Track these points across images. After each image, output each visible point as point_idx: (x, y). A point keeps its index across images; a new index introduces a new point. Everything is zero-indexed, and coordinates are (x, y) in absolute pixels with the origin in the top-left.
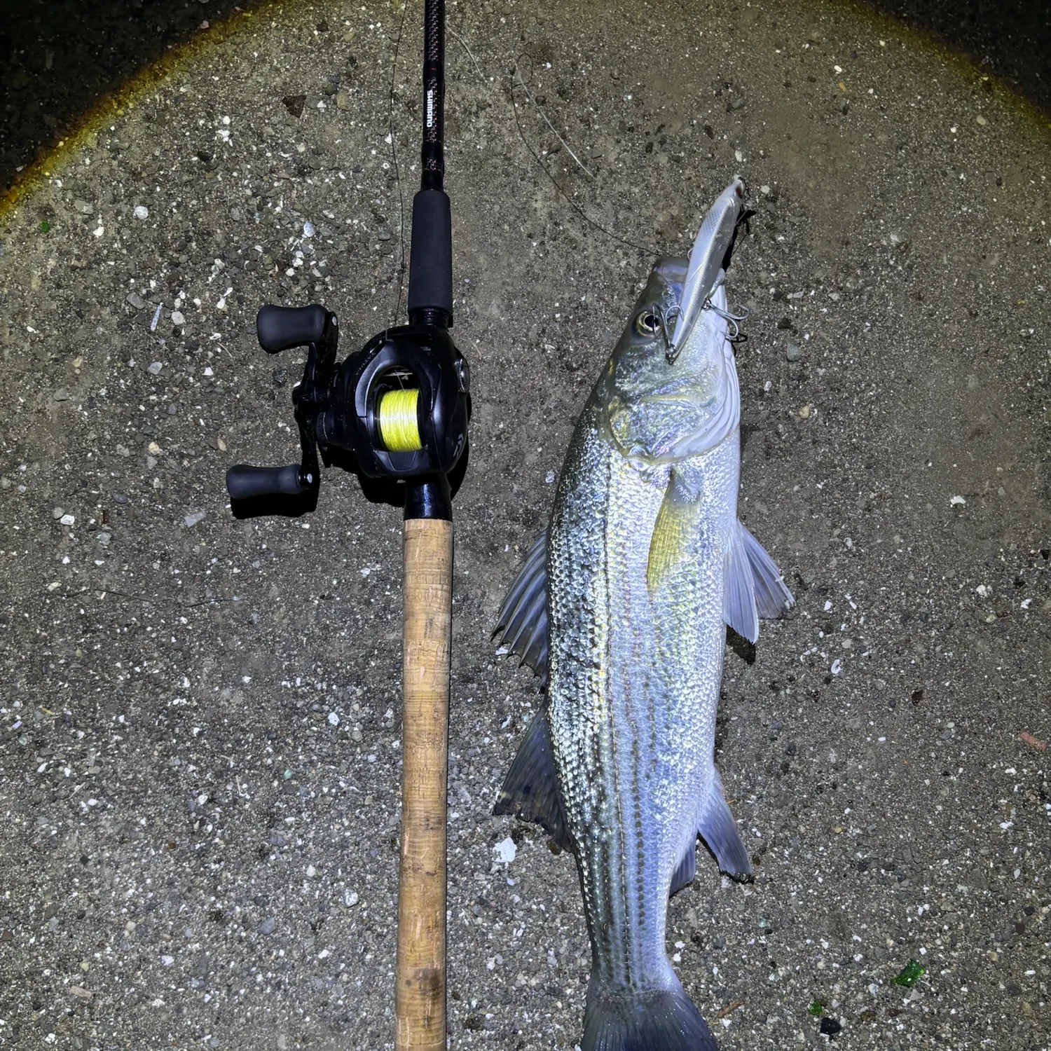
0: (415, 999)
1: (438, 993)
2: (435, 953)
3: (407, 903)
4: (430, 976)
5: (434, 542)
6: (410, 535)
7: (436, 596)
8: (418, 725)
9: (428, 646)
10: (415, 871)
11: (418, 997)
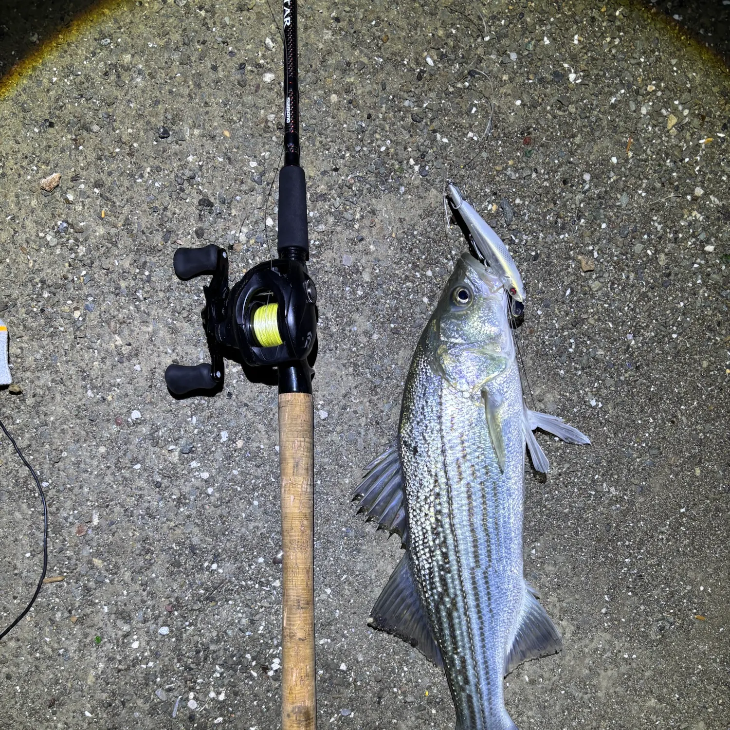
0: (293, 727)
1: (309, 723)
2: (307, 695)
3: (286, 660)
4: (303, 711)
5: (298, 409)
6: (282, 405)
7: (300, 446)
8: (291, 536)
9: (295, 481)
10: (291, 637)
11: (295, 725)
